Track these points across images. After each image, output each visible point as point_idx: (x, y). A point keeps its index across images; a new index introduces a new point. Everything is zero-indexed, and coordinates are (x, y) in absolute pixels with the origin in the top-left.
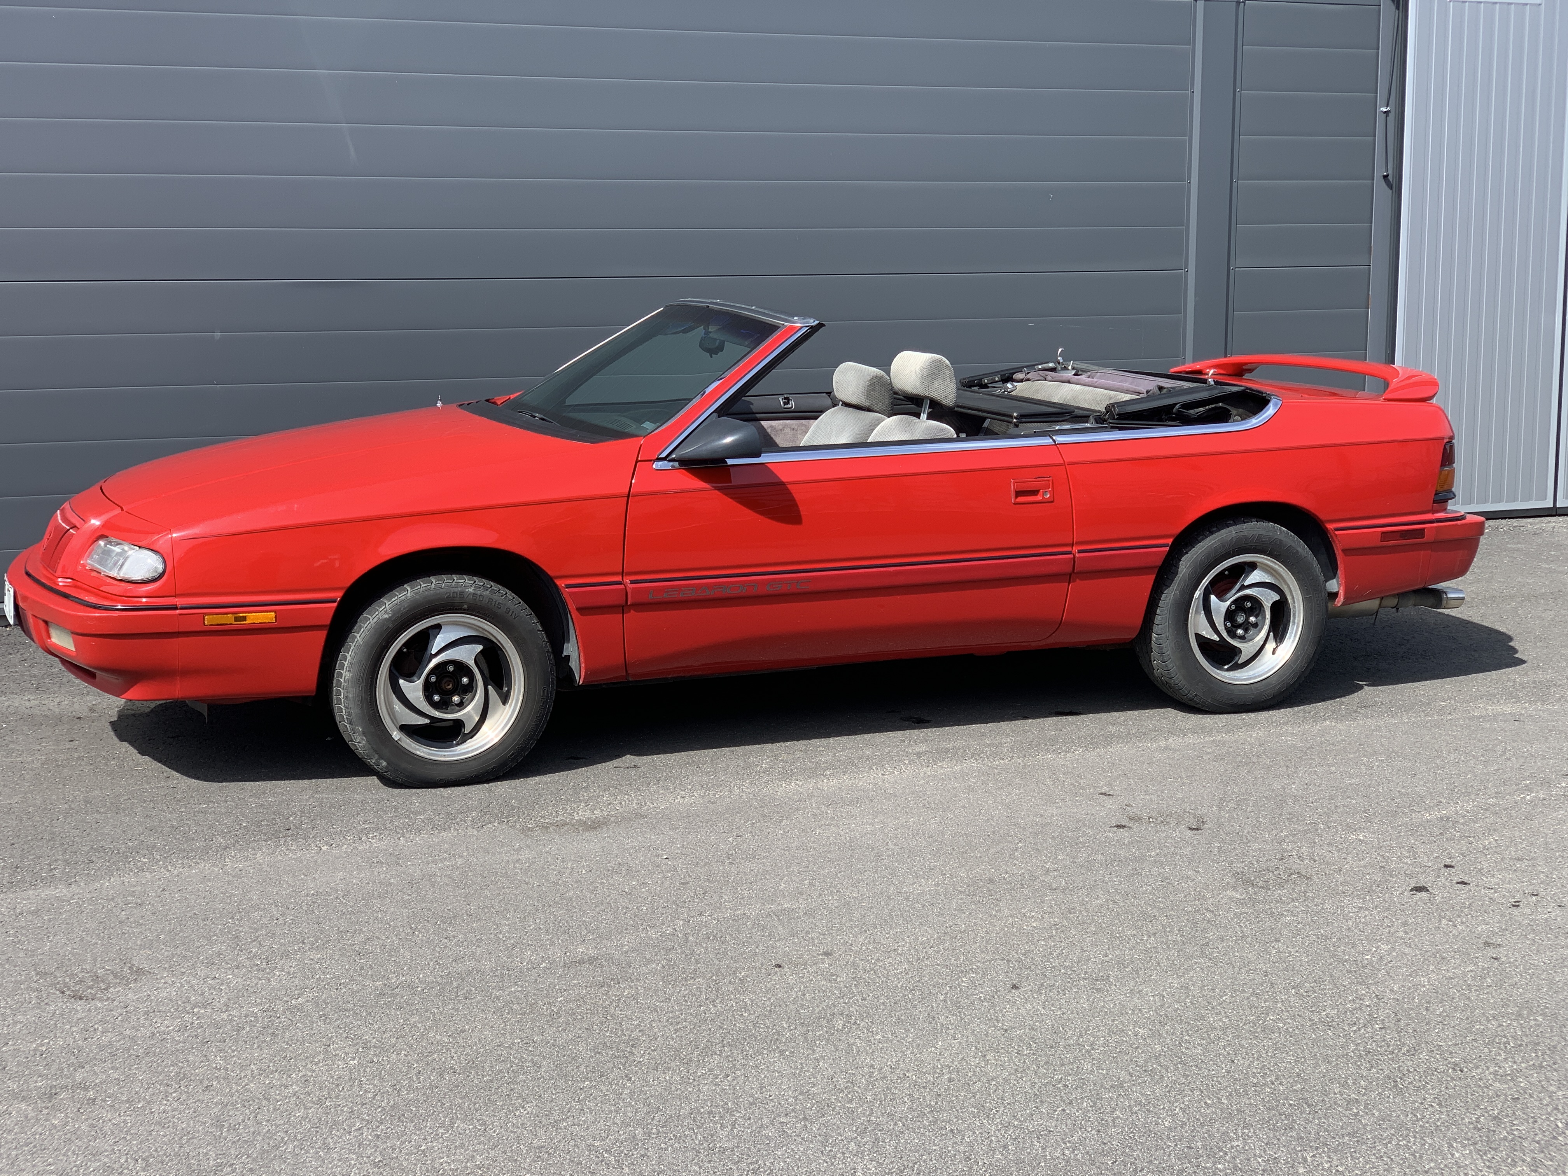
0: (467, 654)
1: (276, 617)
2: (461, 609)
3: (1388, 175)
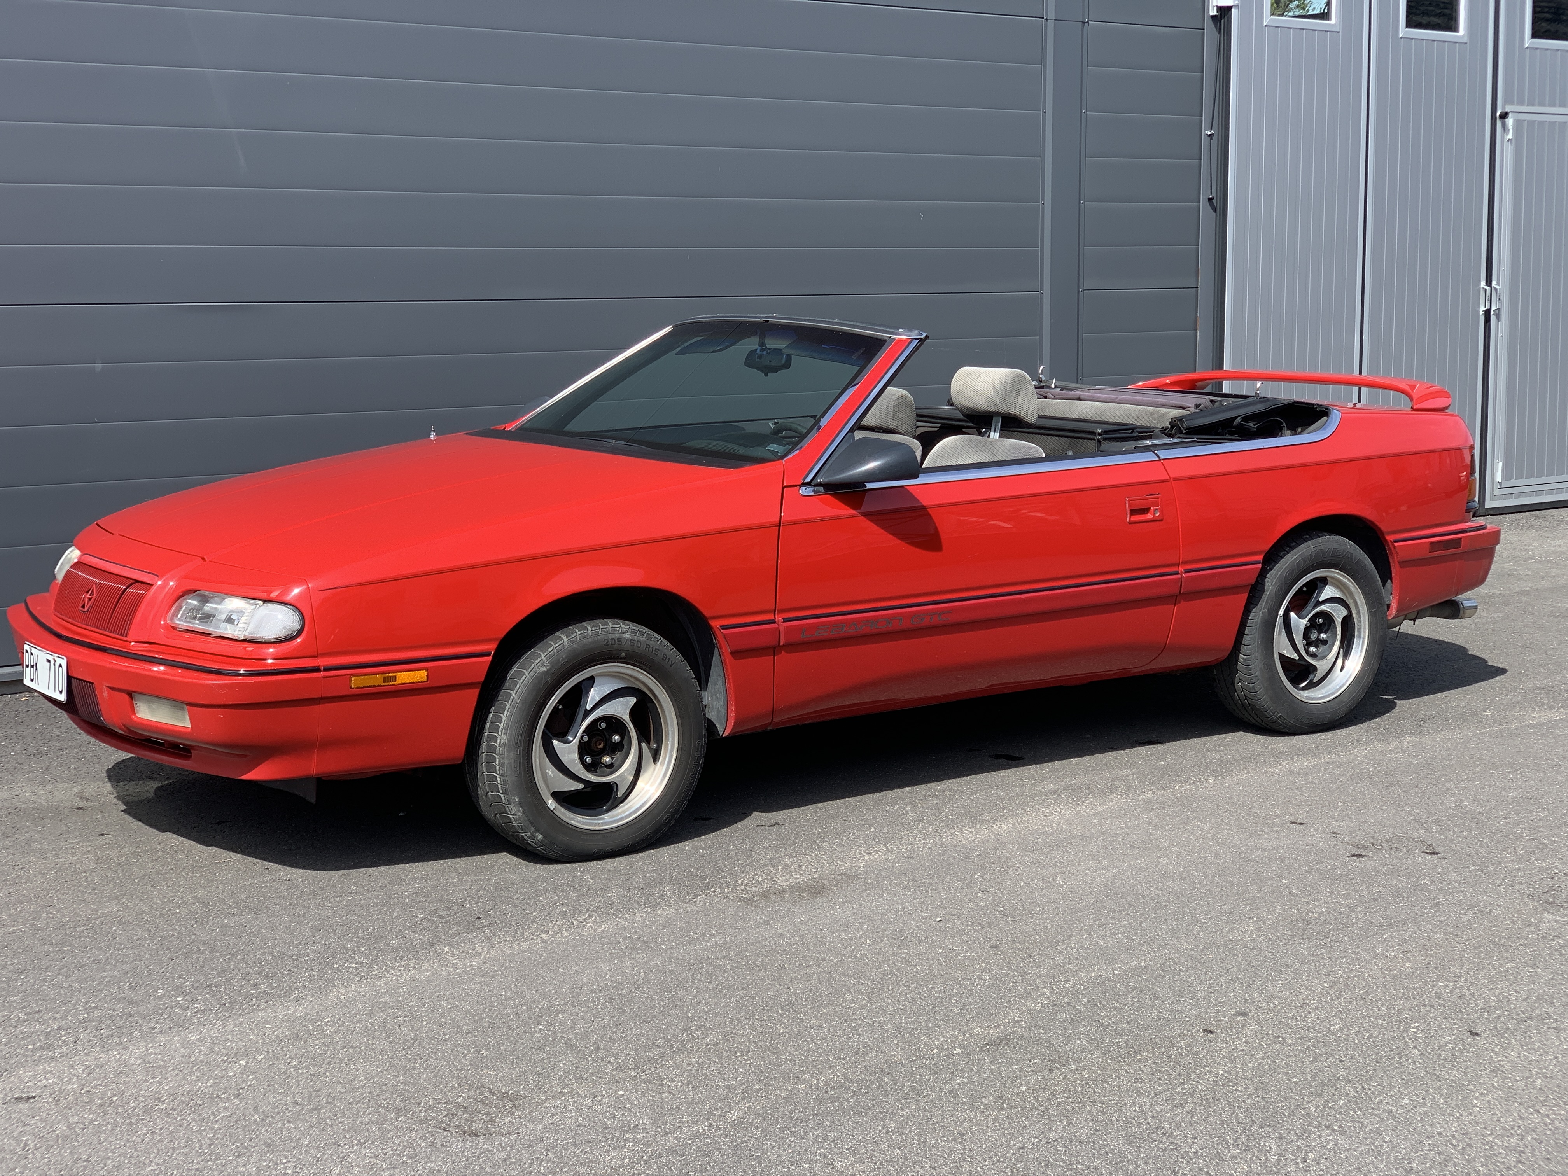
0: (621, 708)
1: (427, 676)
2: (618, 658)
3: (1213, 198)
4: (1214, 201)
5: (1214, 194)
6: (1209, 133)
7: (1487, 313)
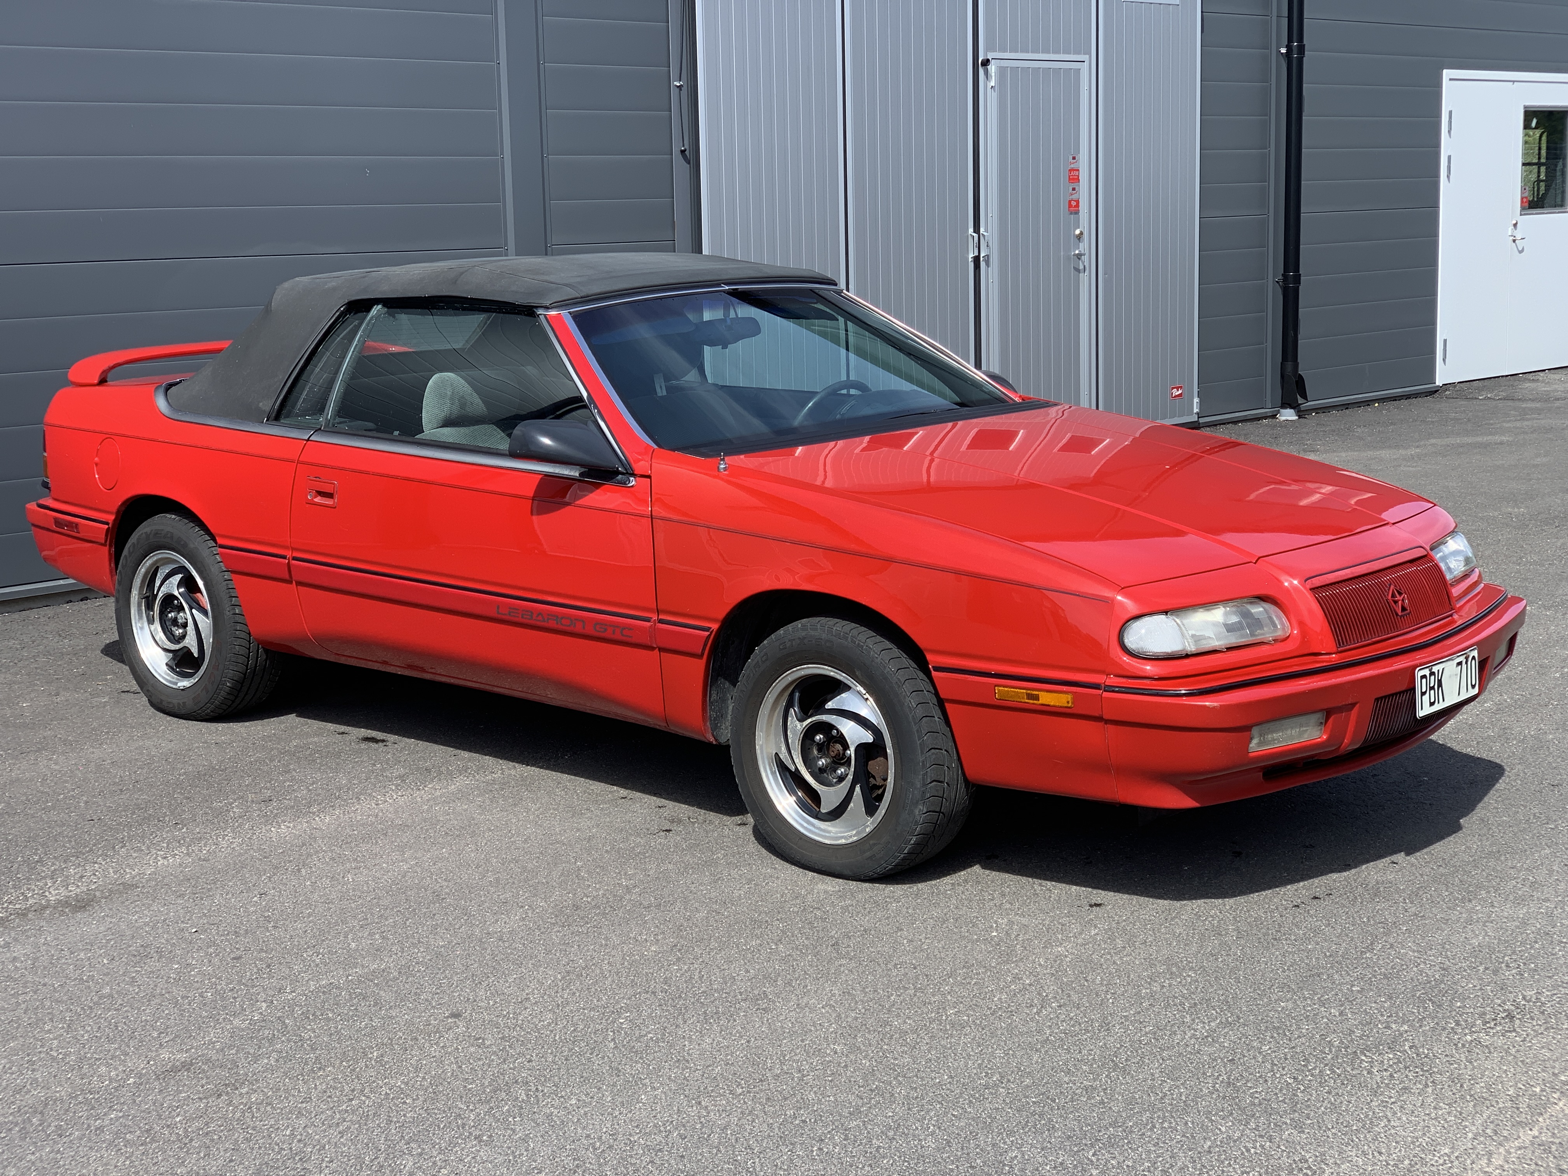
3: (685, 150)
4: (687, 153)
5: (687, 147)
6: (678, 84)
7: (977, 259)
